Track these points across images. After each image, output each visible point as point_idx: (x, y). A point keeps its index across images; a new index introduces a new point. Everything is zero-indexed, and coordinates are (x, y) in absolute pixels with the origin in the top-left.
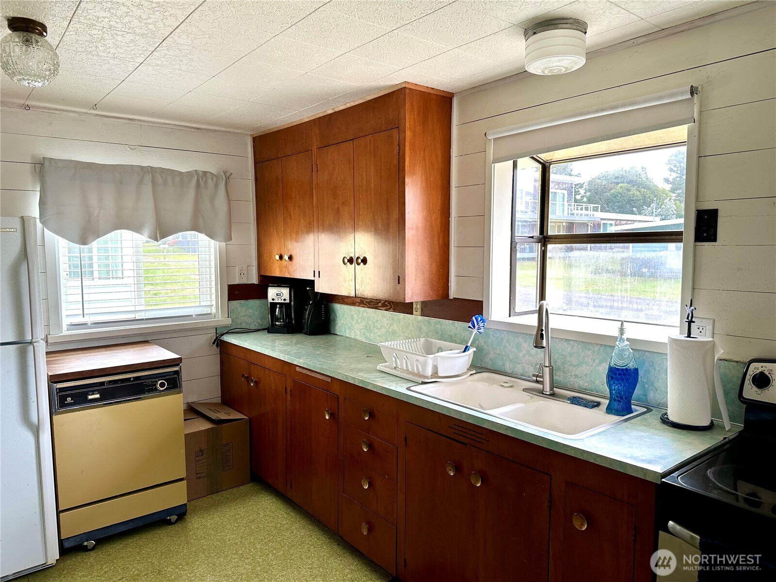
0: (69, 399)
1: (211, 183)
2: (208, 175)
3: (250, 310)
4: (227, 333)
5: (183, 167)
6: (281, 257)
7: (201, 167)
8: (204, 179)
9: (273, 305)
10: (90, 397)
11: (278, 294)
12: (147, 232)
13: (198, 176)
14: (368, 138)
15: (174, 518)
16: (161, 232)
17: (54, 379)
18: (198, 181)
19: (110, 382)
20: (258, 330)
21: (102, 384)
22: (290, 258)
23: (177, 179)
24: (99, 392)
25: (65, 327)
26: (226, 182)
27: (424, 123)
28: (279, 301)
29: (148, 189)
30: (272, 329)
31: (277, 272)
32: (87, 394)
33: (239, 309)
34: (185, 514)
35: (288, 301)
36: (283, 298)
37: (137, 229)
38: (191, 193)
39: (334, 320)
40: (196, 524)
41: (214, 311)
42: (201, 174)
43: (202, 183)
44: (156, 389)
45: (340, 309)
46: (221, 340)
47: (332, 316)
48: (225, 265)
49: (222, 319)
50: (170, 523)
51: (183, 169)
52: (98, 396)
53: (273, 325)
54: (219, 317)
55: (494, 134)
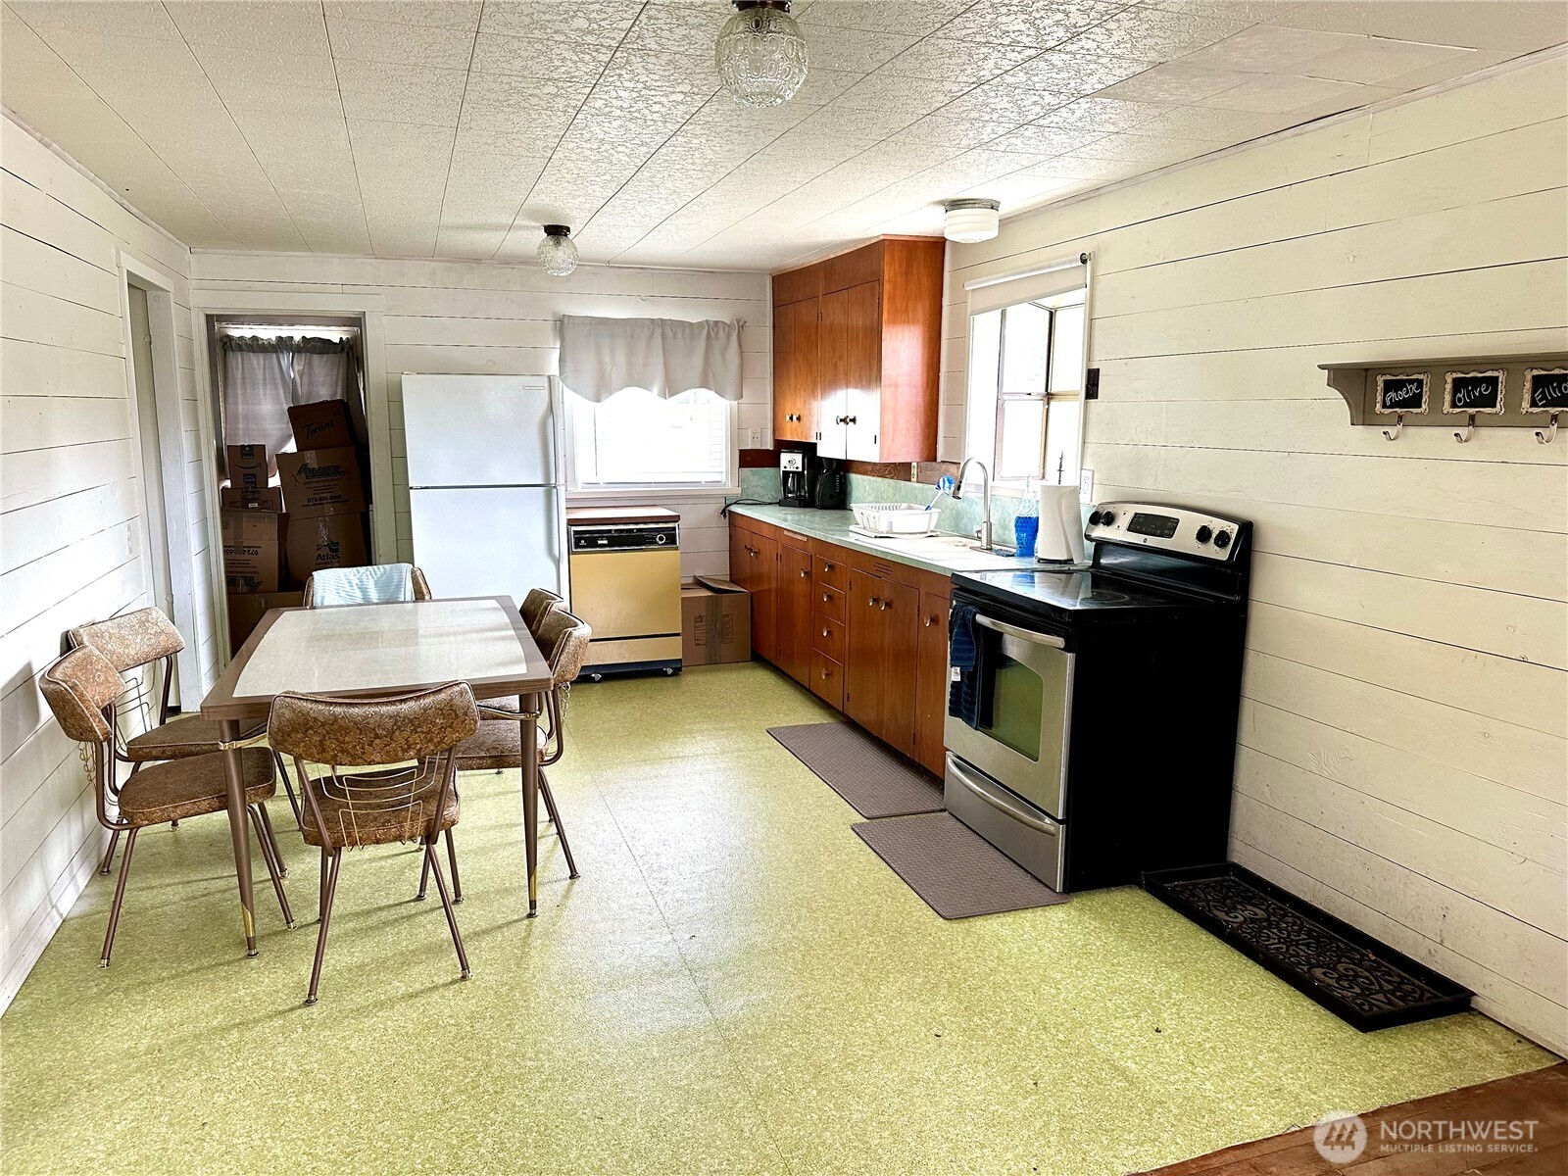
0: (583, 541)
1: (722, 334)
2: (720, 324)
3: (764, 480)
4: (735, 503)
5: (694, 318)
6: (791, 418)
7: (711, 315)
8: (715, 330)
9: (786, 474)
10: (600, 542)
11: (791, 461)
12: (656, 390)
13: (709, 326)
14: (859, 287)
15: (670, 671)
16: (671, 389)
17: (571, 522)
18: (708, 331)
19: (616, 531)
20: (770, 504)
21: (610, 531)
22: (799, 419)
23: (688, 331)
24: (607, 538)
25: (580, 485)
26: (739, 333)
27: (907, 273)
28: (792, 469)
29: (658, 342)
30: (783, 503)
31: (789, 436)
32: (597, 538)
33: (751, 478)
34: (680, 669)
35: (800, 470)
36: (795, 466)
37: (646, 386)
38: (701, 346)
39: (850, 493)
40: (690, 681)
41: (724, 480)
42: (712, 323)
43: (713, 334)
44: (656, 543)
45: (856, 479)
46: (730, 512)
47: (849, 488)
48: (737, 428)
49: (732, 488)
50: (665, 674)
51: (694, 320)
52: (606, 542)
53: (786, 497)
54: (729, 485)
55: (969, 285)
